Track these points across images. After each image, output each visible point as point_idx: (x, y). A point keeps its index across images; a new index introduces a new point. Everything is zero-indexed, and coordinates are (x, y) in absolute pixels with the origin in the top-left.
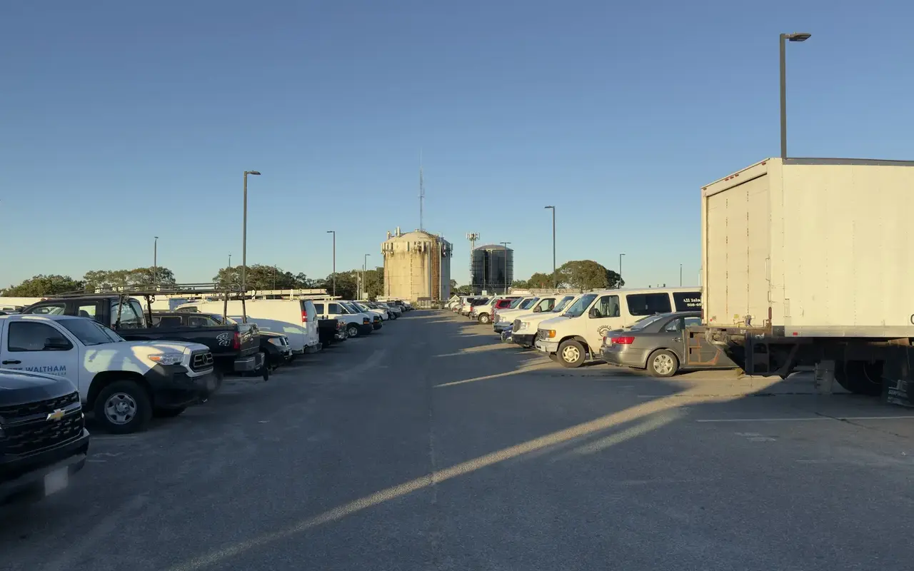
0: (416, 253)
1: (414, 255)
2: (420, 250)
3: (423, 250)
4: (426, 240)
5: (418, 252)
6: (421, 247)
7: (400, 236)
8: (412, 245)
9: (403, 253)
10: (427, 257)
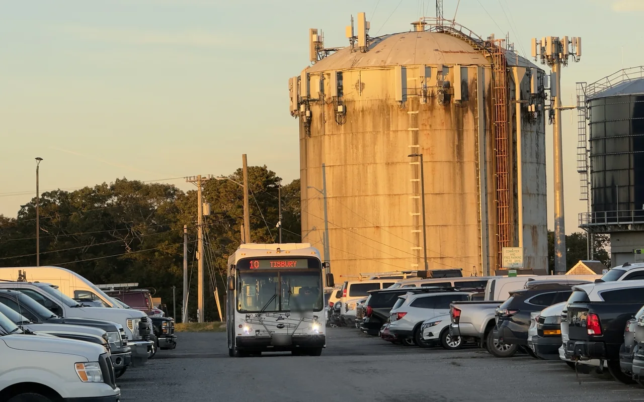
0: (432, 108)
1: (424, 117)
2: (447, 98)
3: (457, 96)
4: (467, 59)
5: (438, 103)
6: (448, 86)
7: (366, 50)
8: (415, 79)
9: (384, 109)
10: (471, 123)
